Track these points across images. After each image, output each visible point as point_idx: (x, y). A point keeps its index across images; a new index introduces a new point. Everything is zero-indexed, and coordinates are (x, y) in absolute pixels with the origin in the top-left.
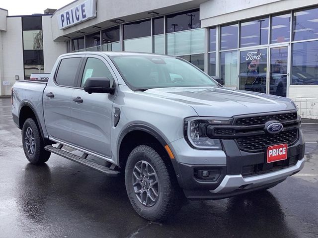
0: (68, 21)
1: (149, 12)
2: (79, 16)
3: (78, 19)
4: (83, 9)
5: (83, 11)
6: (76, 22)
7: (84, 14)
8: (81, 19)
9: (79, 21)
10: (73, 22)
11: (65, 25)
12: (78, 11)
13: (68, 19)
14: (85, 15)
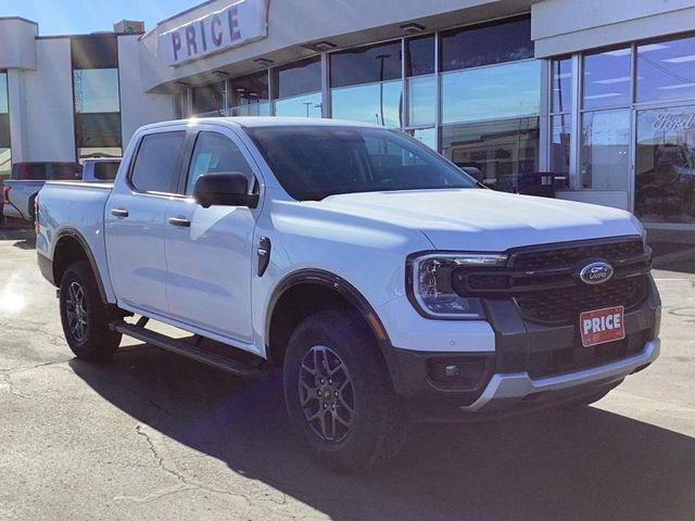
0: (192, 47)
1: (403, 26)
2: (221, 35)
3: (218, 42)
4: (234, 18)
5: (233, 24)
6: (211, 48)
7: (235, 30)
8: (227, 42)
9: (222, 47)
10: (205, 48)
11: (183, 56)
12: (219, 24)
13: (191, 41)
14: (239, 33)
